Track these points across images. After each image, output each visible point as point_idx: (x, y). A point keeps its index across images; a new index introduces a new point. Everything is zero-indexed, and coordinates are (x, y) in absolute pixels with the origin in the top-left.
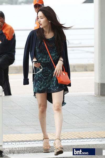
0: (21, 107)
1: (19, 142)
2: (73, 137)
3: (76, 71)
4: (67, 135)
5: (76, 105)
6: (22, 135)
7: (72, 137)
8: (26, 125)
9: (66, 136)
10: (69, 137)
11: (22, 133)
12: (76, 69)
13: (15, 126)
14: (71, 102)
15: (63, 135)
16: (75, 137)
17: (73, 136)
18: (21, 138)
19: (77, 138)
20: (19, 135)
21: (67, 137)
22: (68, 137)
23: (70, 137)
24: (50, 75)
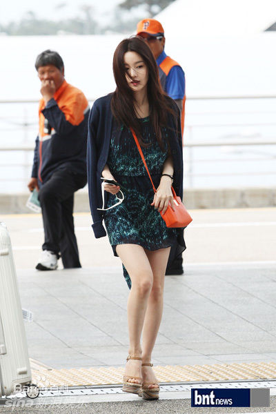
0: (105, 297)
1: (100, 387)
2: (239, 375)
3: (247, 206)
4: (226, 371)
5: (248, 293)
6: (109, 369)
7: (237, 376)
8: (118, 344)
9: (222, 374)
10: (230, 375)
11: (109, 366)
12: (248, 200)
13: (90, 347)
14: (234, 286)
15: (214, 370)
16: (246, 376)
17: (241, 373)
18: (106, 379)
19: (250, 378)
20: (101, 369)
21: (224, 375)
22: (227, 377)
23: (232, 377)
24: (144, 207)
